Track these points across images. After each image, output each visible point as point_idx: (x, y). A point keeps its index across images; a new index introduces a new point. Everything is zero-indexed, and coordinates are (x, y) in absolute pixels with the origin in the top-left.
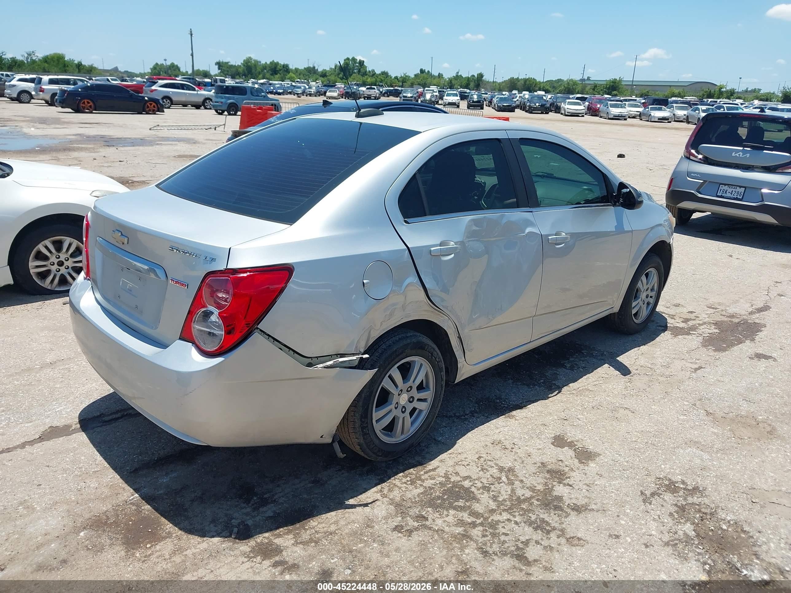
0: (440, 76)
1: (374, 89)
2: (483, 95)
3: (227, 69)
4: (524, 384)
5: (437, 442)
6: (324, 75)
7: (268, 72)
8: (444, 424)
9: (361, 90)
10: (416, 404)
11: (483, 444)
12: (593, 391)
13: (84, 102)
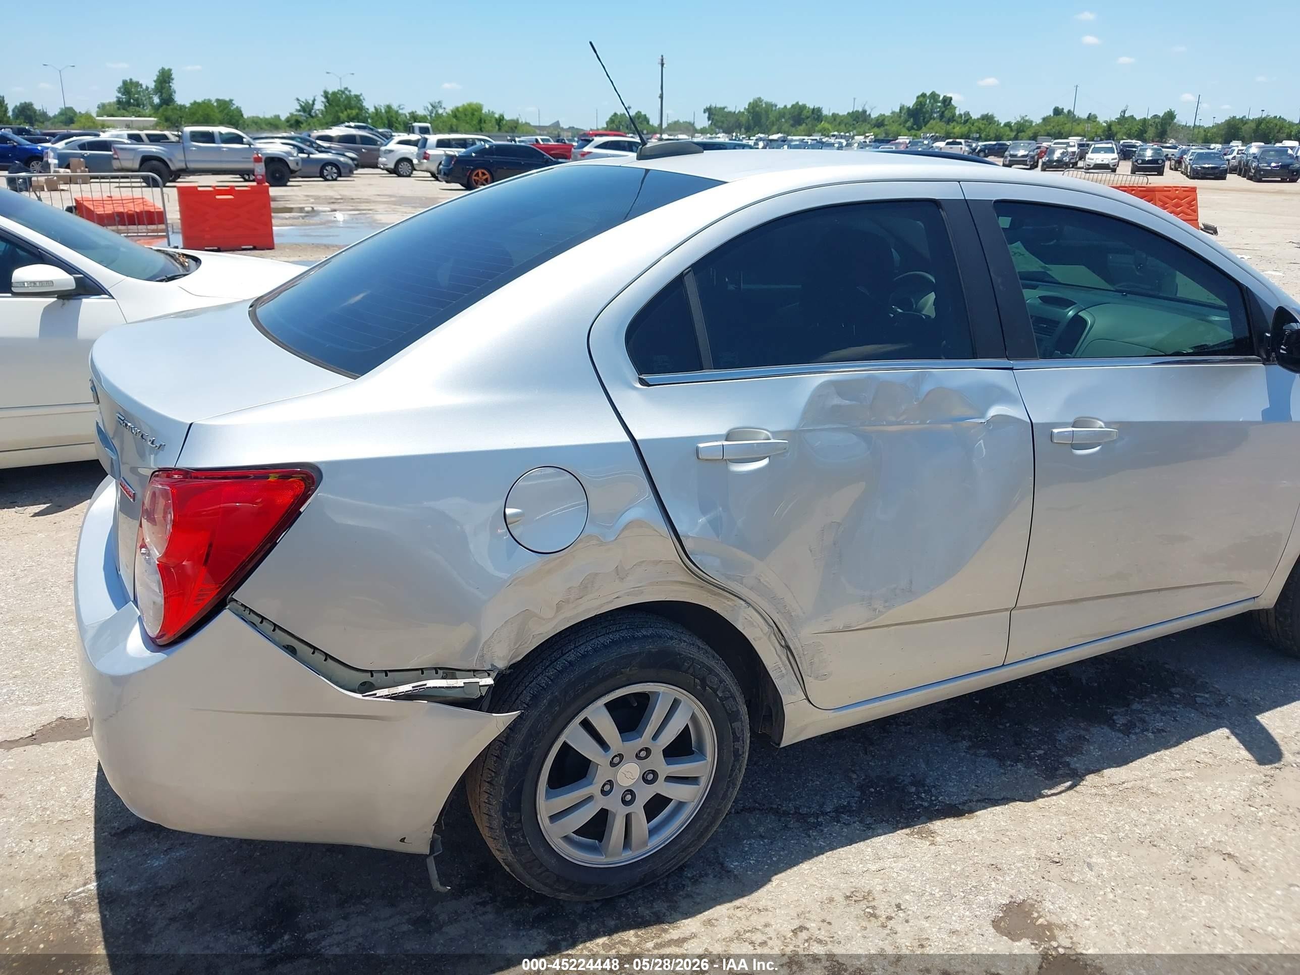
0: (1091, 118)
1: (960, 143)
2: (1164, 150)
3: (723, 119)
4: (993, 756)
5: (724, 872)
6: (880, 123)
7: (786, 122)
8: (761, 830)
9: (937, 147)
10: (662, 788)
11: (826, 894)
12: (1157, 795)
13: (478, 174)
